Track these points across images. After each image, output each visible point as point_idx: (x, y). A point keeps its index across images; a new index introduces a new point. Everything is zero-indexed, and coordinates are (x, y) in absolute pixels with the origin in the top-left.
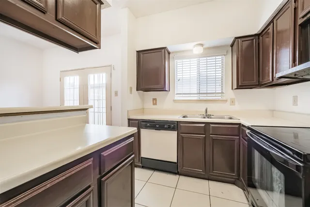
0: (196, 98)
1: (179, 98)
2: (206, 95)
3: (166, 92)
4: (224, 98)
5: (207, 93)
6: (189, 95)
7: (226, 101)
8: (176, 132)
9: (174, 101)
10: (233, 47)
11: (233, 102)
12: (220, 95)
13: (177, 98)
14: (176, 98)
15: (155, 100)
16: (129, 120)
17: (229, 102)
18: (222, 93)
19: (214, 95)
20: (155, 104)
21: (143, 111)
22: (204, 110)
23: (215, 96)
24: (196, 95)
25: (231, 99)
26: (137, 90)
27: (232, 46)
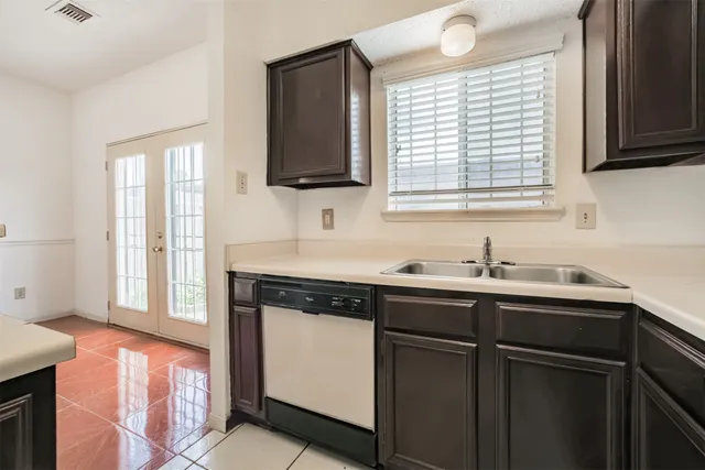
0: (455, 206)
1: (401, 208)
2: (487, 195)
3: (360, 188)
4: (553, 205)
5: (491, 189)
6: (432, 197)
7: (561, 213)
8: (372, 324)
9: (386, 216)
10: (588, 20)
11: (586, 217)
12: (540, 193)
13: (393, 205)
14: (391, 208)
15: (328, 212)
16: (232, 275)
17: (571, 218)
18: (546, 186)
19: (517, 194)
20: (329, 226)
21: (294, 247)
22: (481, 245)
23: (522, 198)
24: (455, 196)
25: (580, 206)
26: (270, 183)
27: (584, 14)
